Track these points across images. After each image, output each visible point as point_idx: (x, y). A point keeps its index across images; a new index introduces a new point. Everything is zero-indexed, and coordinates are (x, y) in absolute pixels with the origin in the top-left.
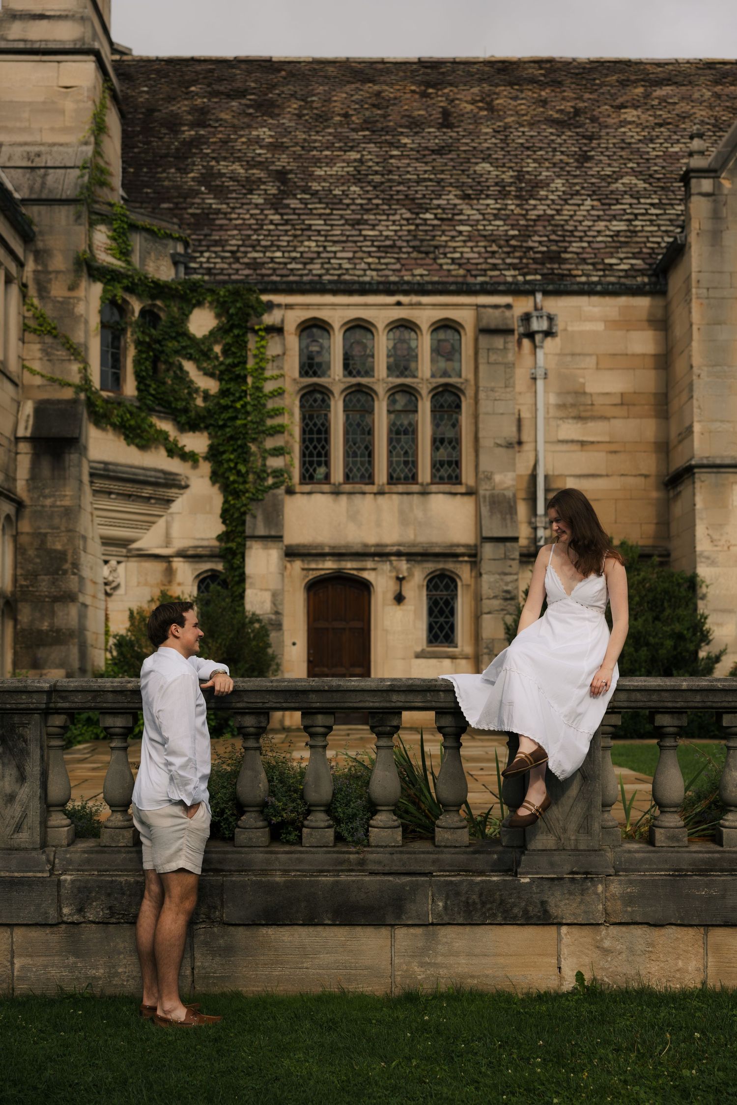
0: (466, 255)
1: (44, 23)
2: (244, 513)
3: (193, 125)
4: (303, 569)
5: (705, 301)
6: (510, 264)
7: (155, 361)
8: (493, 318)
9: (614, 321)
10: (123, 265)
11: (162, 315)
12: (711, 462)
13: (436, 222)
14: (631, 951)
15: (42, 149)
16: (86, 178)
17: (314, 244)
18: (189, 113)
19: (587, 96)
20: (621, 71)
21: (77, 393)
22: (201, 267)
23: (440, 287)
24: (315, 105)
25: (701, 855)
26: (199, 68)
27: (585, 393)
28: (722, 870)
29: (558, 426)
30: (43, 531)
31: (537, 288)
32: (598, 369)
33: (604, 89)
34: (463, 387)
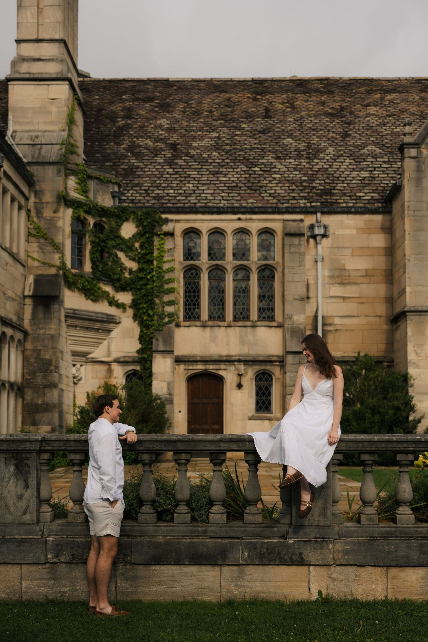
0: (277, 192)
1: (40, 63)
2: (152, 338)
3: (124, 118)
4: (185, 369)
5: (413, 218)
6: (302, 197)
7: (102, 252)
8: (293, 227)
9: (362, 229)
10: (84, 198)
11: (106, 226)
12: (416, 309)
13: (261, 173)
14: (347, 579)
15: (39, 134)
16: (63, 150)
17: (191, 185)
18: (122, 111)
19: (348, 99)
20: (367, 85)
21: (58, 271)
22: (128, 199)
23: (263, 210)
24: (193, 106)
25: (385, 529)
26: (127, 85)
27: (345, 270)
28: (396, 537)
29: (330, 288)
30: (39, 348)
31: (318, 210)
32: (352, 256)
33: (358, 95)
34: (276, 266)
